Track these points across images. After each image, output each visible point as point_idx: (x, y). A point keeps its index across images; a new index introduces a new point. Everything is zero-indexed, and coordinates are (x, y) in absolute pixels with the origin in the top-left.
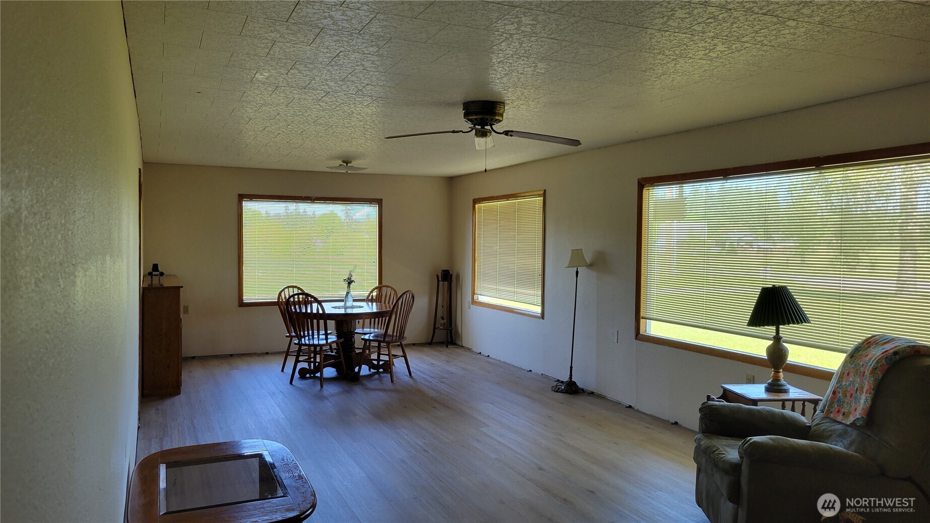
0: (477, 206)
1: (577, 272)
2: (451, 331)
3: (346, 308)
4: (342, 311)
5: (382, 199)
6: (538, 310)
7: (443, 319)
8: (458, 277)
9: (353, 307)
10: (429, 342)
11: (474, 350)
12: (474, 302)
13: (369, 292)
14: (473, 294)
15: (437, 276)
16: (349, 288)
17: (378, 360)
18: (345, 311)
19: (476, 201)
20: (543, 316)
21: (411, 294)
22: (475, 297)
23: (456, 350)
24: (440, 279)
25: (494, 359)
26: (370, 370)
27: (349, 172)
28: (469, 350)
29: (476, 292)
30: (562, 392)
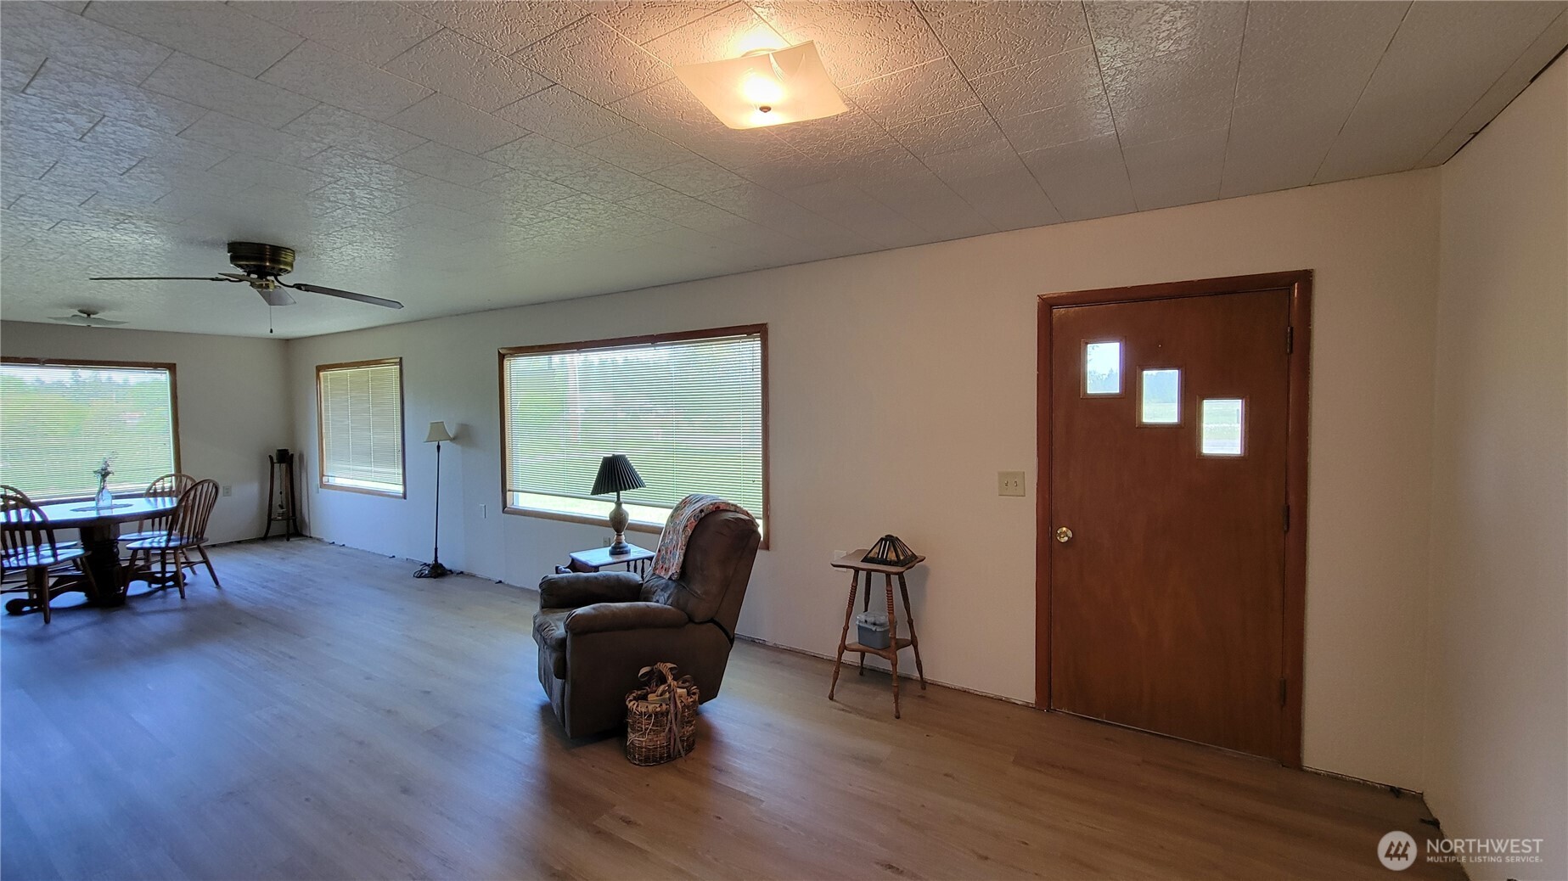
0: (321, 374)
1: (439, 447)
2: (295, 521)
3: (98, 509)
4: (93, 514)
5: (175, 364)
6: (399, 489)
7: (281, 507)
8: (301, 457)
9: (111, 507)
10: (262, 536)
11: (326, 540)
12: (322, 485)
13: (149, 485)
14: (322, 475)
15: (271, 457)
16: (105, 481)
17: (163, 571)
18: (98, 513)
19: (320, 369)
20: (405, 497)
21: (211, 485)
22: (325, 479)
23: (301, 542)
24: (275, 461)
25: (351, 548)
26: (150, 586)
27: (93, 326)
28: (319, 540)
29: (325, 474)
30: (426, 576)
